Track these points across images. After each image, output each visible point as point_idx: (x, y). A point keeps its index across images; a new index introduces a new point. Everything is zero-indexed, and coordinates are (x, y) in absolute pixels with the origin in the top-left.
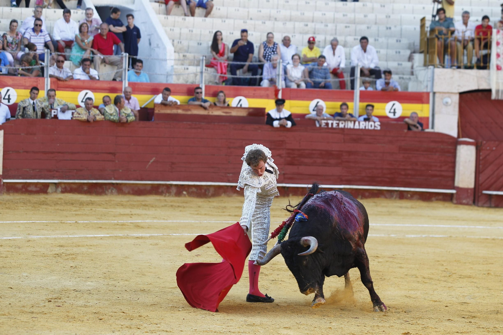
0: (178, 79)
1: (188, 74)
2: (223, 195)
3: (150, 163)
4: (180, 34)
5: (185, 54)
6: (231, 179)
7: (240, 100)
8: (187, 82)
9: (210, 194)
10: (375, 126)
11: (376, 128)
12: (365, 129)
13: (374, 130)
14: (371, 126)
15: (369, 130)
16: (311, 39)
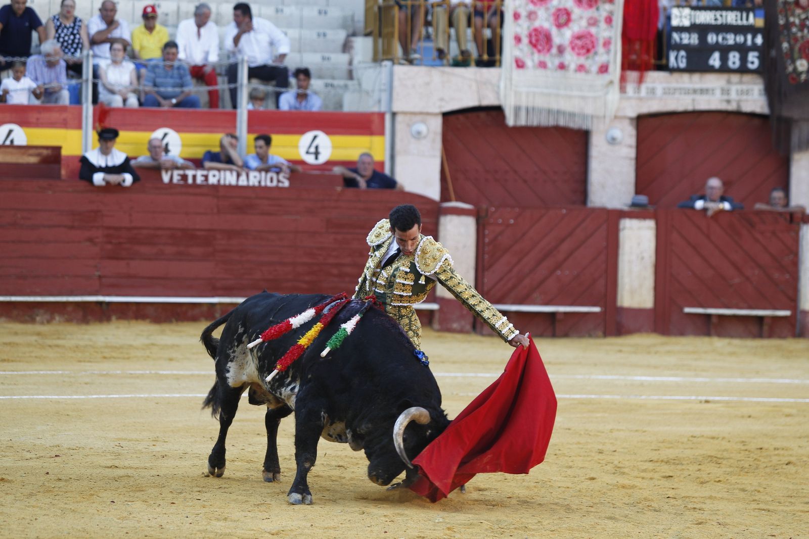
7: (10, 132)
10: (279, 181)
11: (280, 185)
12: (260, 187)
13: (277, 188)
14: (272, 180)
15: (266, 188)
16: (149, 10)
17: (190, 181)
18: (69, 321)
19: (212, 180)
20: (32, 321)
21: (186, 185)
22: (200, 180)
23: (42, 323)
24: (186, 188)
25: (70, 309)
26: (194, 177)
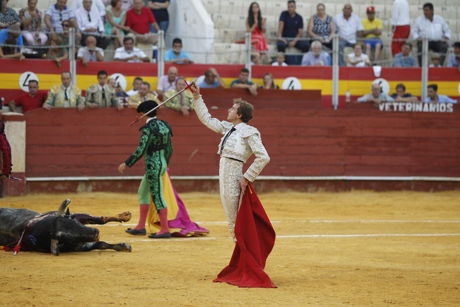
0: (220, 59)
1: (230, 53)
2: (276, 190)
3: (192, 156)
4: (220, 7)
5: (227, 30)
6: (284, 172)
7: (292, 82)
8: (229, 62)
9: (261, 190)
10: (447, 109)
11: (448, 111)
12: (436, 112)
13: (446, 113)
14: (443, 108)
15: (439, 113)
16: (370, 9)
17: (395, 109)
18: (327, 190)
19: (408, 109)
20: (306, 190)
21: (393, 112)
22: (401, 108)
23: (312, 192)
24: (393, 113)
25: (327, 184)
26: (398, 107)
